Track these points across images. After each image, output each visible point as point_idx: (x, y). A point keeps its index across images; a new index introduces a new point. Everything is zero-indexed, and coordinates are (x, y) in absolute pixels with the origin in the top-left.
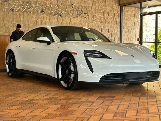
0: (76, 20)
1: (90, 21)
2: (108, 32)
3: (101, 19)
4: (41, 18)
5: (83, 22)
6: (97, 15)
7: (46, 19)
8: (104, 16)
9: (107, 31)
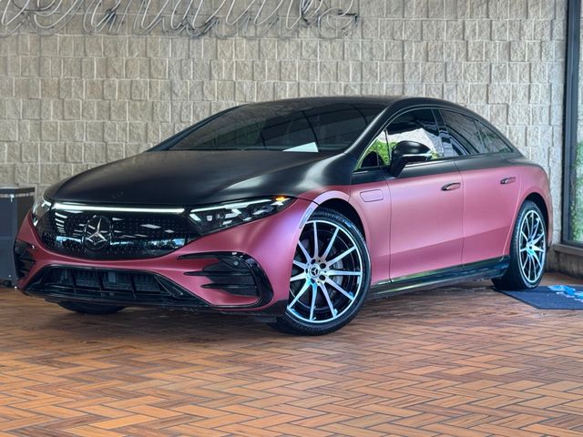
0: (289, 47)
1: (371, 52)
2: (482, 102)
3: (438, 36)
4: (105, 46)
5: (332, 54)
6: (414, 17)
7: (131, 53)
8: (460, 21)
9: (475, 95)
